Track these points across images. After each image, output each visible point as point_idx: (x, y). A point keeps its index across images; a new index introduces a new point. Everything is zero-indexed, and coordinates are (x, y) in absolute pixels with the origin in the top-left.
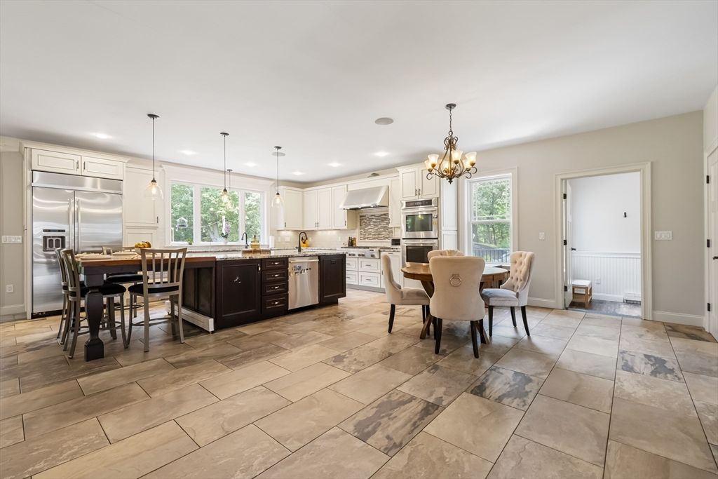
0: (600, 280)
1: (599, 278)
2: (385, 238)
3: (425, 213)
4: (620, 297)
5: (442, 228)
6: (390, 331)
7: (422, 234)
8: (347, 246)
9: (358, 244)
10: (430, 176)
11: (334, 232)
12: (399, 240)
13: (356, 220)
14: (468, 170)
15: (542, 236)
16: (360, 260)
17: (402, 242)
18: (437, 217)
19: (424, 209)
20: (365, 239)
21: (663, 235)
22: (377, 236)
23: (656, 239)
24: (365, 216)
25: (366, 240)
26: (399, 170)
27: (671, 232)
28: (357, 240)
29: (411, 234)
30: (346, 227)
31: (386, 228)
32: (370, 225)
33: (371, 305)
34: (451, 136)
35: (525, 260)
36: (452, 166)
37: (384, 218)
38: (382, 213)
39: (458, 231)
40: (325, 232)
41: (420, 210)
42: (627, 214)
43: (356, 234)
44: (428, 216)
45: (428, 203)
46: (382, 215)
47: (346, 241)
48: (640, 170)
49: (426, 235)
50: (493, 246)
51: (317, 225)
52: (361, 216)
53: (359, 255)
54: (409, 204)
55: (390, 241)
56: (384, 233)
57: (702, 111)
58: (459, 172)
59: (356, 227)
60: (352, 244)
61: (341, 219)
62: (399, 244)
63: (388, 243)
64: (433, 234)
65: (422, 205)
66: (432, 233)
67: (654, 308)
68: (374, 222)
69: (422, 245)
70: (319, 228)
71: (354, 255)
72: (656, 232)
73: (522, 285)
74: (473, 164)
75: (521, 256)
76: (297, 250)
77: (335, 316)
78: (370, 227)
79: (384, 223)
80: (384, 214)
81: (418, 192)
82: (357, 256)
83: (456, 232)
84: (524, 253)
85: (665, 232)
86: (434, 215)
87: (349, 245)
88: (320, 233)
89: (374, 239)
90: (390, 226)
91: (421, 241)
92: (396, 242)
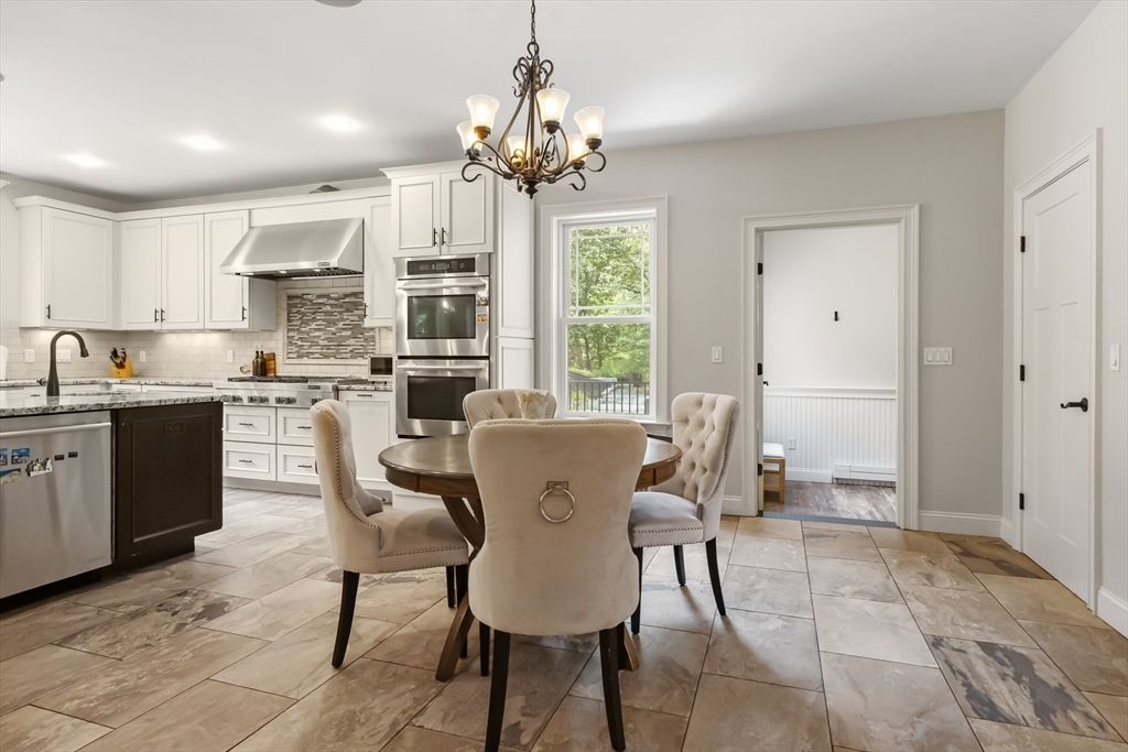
0: (795, 441)
1: (793, 438)
2: (355, 354)
3: (457, 291)
4: (826, 473)
5: (501, 330)
6: (338, 660)
7: (451, 346)
8: (251, 375)
9: (282, 371)
10: (472, 171)
11: (215, 337)
12: (389, 361)
13: (278, 307)
14: (578, 165)
15: (716, 354)
16: (282, 413)
17: (397, 366)
18: (488, 302)
19: (453, 282)
20: (300, 357)
21: (938, 355)
22: (333, 350)
23: (926, 363)
24: (301, 297)
25: (305, 360)
26: (389, 176)
27: (950, 349)
28: (279, 359)
29: (422, 347)
30: (245, 325)
31: (357, 330)
32: (314, 319)
33: (301, 550)
34: (535, 57)
35: (716, 417)
36: (538, 144)
37: (354, 303)
38: (349, 290)
39: (535, 339)
40: (186, 338)
41: (446, 282)
42: (839, 316)
43: (276, 344)
44: (466, 301)
45: (465, 265)
46: (346, 296)
47: (248, 359)
48: (896, 221)
49: (459, 348)
50: (585, 372)
51: (160, 315)
52: (290, 298)
53: (279, 400)
54: (415, 267)
55: (367, 362)
56: (352, 341)
57: (1004, 110)
58: (553, 166)
59: (277, 325)
60: (263, 369)
61: (232, 301)
62: (389, 371)
63: (361, 369)
64: (477, 346)
65: (450, 271)
66: (474, 342)
67: (921, 506)
68: (326, 313)
69: (449, 374)
70: (166, 326)
71: (264, 400)
72: (926, 350)
73: (709, 482)
74: (594, 144)
75: (700, 403)
76: (43, 390)
77: (160, 607)
78: (313, 326)
79: (350, 318)
80: (355, 294)
81: (440, 237)
82: (272, 402)
83: (529, 344)
84: (708, 397)
85: (942, 349)
86: (482, 294)
87: (255, 373)
88: (171, 340)
89: (326, 357)
90: (367, 323)
91: (448, 364)
92: (382, 366)
